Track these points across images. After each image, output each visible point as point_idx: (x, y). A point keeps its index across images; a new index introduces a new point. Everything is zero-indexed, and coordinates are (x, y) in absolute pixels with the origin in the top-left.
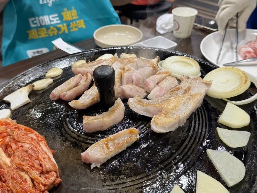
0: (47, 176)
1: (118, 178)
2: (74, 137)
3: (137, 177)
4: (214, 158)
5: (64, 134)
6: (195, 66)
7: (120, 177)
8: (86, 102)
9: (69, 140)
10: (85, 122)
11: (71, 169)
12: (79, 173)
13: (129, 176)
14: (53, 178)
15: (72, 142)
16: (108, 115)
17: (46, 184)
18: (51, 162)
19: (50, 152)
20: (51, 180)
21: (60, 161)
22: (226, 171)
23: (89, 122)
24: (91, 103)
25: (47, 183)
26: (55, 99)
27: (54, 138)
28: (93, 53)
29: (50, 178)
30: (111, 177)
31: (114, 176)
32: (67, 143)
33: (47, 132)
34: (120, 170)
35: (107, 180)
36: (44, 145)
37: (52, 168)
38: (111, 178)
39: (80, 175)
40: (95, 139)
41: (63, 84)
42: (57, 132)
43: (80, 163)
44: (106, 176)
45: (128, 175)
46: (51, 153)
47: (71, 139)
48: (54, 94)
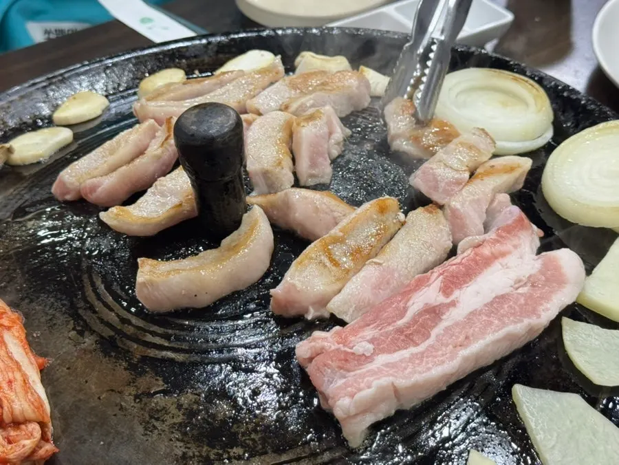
0: (13, 433)
1: (225, 456)
2: (110, 322)
3: (280, 455)
4: (532, 414)
5: (80, 311)
6: (536, 104)
7: (232, 454)
8: (154, 215)
9: (94, 331)
10: (141, 277)
11: (89, 420)
12: (111, 433)
13: (258, 452)
14: (28, 444)
15: (102, 337)
16: (219, 260)
17: (7, 457)
18: (29, 394)
19: (32, 364)
20: (24, 446)
21: (61, 392)
22: (564, 457)
23: (155, 278)
24: (171, 218)
25: (11, 456)
26: (68, 197)
27: (50, 320)
28: (210, 47)
29: (19, 441)
30: (204, 449)
31: (213, 447)
32: (87, 340)
33: (32, 301)
34: (233, 430)
35: (191, 458)
36: (16, 341)
37: (29, 412)
38: (204, 454)
39: (114, 438)
40: (170, 331)
41: (94, 152)
42: (62, 305)
43: (118, 402)
44: (188, 445)
45: (257, 449)
46: (35, 365)
47: (99, 327)
48: (63, 184)
